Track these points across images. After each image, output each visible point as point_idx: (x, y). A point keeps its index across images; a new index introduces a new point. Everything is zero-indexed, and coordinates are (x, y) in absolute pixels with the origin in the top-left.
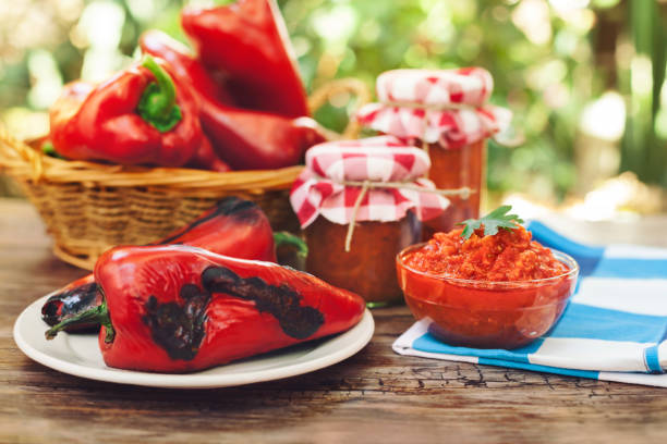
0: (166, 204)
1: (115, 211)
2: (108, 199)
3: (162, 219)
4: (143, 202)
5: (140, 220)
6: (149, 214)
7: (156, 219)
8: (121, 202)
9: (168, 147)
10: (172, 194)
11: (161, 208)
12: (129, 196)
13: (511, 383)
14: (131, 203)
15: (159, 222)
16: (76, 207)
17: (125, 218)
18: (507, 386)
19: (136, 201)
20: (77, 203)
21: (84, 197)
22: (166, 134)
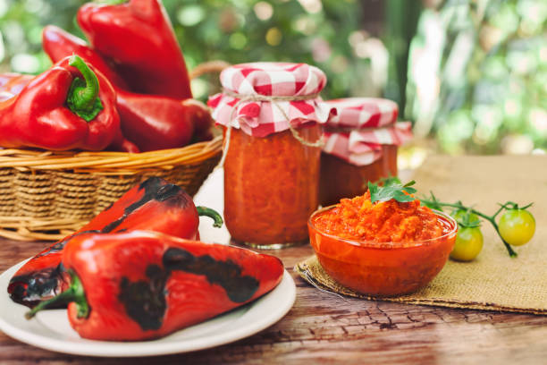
0: (89, 182)
1: (43, 190)
2: (38, 180)
3: (87, 195)
4: (69, 182)
5: (66, 197)
6: (74, 192)
7: (81, 195)
8: (49, 183)
9: (94, 133)
10: (95, 174)
11: (85, 186)
12: (57, 176)
13: (416, 324)
14: (58, 183)
15: (83, 198)
16: (8, 188)
17: (52, 196)
18: (414, 328)
19: (64, 181)
20: (8, 184)
21: (15, 179)
22: (91, 122)
